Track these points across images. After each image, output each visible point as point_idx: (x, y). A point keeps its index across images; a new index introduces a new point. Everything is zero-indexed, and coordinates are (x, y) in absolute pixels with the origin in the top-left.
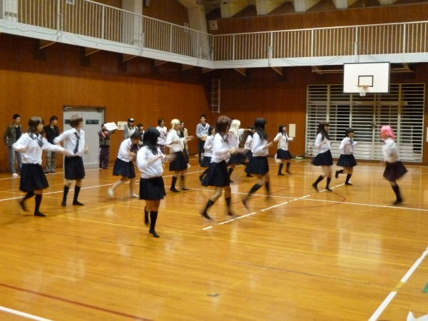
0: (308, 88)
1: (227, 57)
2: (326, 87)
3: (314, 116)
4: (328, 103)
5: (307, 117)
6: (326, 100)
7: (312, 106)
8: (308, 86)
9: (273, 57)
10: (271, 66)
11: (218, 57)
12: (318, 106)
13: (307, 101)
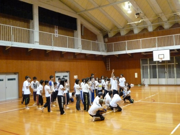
1: (111, 51)
2: (147, 59)
3: (144, 70)
4: (148, 65)
5: (141, 70)
6: (148, 64)
8: (141, 59)
9: (127, 50)
10: (127, 53)
11: (108, 51)
12: (145, 66)
13: (141, 65)
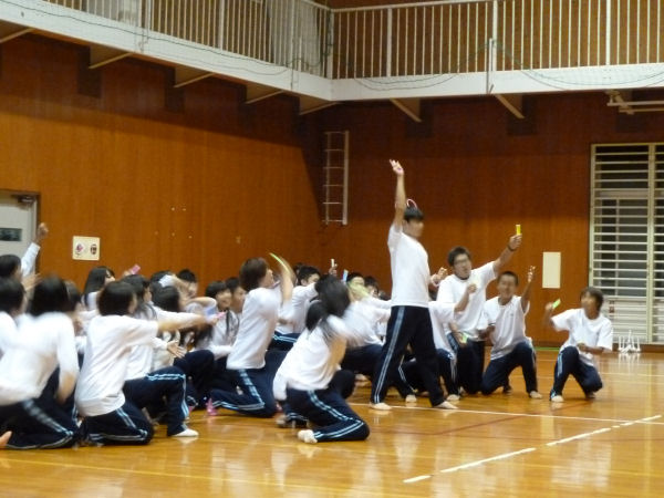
0: (594, 155)
1: (374, 69)
2: (645, 149)
3: (613, 230)
4: (650, 194)
5: (592, 234)
6: (645, 185)
7: (606, 203)
8: (594, 147)
9: (499, 68)
10: (494, 92)
11: (345, 68)
12: (623, 202)
13: (593, 190)
